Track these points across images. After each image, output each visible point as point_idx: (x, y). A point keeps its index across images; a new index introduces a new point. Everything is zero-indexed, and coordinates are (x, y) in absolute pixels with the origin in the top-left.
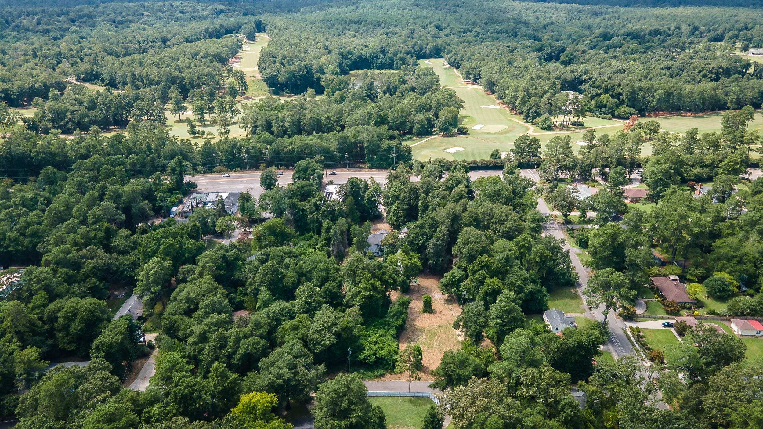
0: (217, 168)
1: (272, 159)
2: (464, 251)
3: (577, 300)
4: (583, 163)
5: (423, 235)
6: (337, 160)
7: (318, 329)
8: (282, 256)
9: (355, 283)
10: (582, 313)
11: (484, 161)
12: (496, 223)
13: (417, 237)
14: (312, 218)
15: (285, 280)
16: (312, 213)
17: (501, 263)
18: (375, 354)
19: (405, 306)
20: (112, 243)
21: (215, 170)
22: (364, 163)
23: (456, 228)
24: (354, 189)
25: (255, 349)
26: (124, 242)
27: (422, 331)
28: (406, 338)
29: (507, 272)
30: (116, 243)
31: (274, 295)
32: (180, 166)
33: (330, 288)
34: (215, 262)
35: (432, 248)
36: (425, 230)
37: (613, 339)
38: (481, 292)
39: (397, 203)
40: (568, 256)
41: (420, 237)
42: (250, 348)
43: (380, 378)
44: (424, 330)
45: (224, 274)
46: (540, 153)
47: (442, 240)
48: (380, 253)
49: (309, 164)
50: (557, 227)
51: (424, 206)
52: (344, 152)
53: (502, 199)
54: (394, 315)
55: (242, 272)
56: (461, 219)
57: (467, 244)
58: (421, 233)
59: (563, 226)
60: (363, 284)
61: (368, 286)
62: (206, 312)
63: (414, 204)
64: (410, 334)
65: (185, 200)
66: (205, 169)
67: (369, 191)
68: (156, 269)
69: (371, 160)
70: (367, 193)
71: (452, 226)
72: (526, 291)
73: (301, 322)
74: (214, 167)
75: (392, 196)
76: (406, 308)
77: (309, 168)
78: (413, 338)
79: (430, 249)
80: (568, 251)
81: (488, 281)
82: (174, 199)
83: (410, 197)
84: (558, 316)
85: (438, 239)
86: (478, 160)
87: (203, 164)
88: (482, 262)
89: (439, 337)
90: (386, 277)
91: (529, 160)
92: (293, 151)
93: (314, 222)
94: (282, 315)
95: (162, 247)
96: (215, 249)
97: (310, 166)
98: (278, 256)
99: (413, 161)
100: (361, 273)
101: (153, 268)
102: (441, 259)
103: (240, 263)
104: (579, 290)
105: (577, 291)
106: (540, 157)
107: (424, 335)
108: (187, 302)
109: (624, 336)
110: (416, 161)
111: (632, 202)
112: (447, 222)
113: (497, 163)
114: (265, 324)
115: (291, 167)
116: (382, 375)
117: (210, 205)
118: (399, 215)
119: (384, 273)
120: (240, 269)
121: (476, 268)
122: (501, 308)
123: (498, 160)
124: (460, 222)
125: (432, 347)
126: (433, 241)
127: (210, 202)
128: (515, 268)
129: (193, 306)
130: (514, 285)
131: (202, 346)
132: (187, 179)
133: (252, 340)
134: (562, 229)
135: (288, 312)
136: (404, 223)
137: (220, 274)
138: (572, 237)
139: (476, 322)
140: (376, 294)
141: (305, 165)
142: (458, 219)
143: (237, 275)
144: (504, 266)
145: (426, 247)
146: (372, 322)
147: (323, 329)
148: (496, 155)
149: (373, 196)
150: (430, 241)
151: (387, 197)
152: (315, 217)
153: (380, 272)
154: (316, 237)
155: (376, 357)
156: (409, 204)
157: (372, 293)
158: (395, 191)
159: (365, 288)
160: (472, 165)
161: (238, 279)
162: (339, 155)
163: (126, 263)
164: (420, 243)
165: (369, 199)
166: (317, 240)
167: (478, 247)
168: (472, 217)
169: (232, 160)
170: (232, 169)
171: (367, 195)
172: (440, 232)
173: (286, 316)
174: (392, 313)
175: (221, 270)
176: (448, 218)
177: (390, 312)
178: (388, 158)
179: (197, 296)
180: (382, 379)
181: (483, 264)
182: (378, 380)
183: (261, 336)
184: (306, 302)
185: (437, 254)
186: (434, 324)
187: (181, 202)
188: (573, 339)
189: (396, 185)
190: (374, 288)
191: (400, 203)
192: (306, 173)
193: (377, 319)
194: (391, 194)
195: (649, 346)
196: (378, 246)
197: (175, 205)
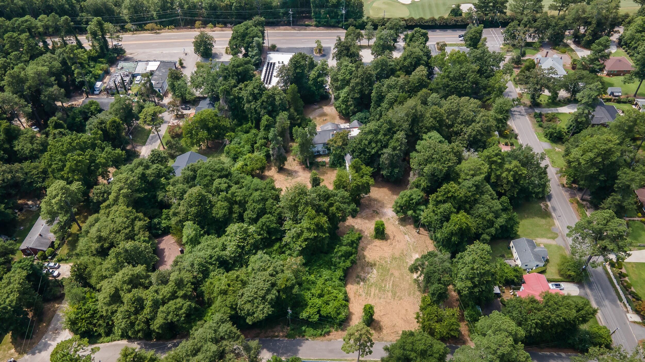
0: (149, 26)
1: (209, 16)
2: (426, 169)
3: (548, 219)
4: (557, 24)
5: (376, 142)
6: (279, 17)
7: (250, 299)
8: (211, 176)
9: (296, 221)
10: (554, 238)
11: (443, 18)
12: (462, 123)
13: (370, 143)
14: (250, 109)
15: (214, 211)
16: (249, 102)
17: (470, 192)
18: (319, 312)
19: (355, 245)
20: (15, 146)
21: (145, 28)
22: (310, 18)
23: (416, 131)
24: (298, 71)
25: (177, 315)
26: (29, 145)
27: (372, 265)
28: (354, 276)
29: (476, 201)
30: (20, 147)
31: (202, 228)
32: (102, 29)
33: (268, 224)
34: (132, 184)
35: (387, 159)
36: (379, 137)
37: (591, 279)
38: (444, 230)
39: (346, 89)
40: (545, 173)
41: (374, 145)
42: (170, 317)
43: (324, 336)
44: (375, 265)
45: (145, 196)
46: (506, 8)
47: (400, 149)
48: (327, 152)
49: (247, 29)
50: (523, 112)
51: (378, 97)
52: (288, 7)
53: (467, 83)
54: (342, 256)
55: (166, 191)
56: (422, 121)
57: (430, 162)
58: (375, 140)
59: (530, 110)
60: (305, 224)
61: (313, 227)
62: (118, 262)
63: (367, 92)
64: (359, 269)
65: (112, 70)
66: (134, 27)
67: (315, 69)
68: (59, 198)
69: (318, 16)
70: (313, 72)
71: (411, 130)
72: (497, 225)
73: (229, 285)
74: (145, 24)
75: (342, 80)
76: (356, 248)
77: (247, 34)
78: (363, 275)
79: (384, 159)
80: (546, 167)
81: (454, 218)
82: (98, 70)
83: (362, 84)
84: (528, 248)
85: (394, 149)
86: (437, 17)
87: (132, 20)
88: (449, 192)
89: (392, 274)
90: (333, 209)
91: (493, 18)
92: (231, 6)
93: (252, 113)
94: (211, 264)
95: (68, 164)
96: (133, 165)
97: (248, 31)
98: (206, 176)
99: (364, 19)
100: (304, 209)
101: (57, 195)
102: (396, 171)
103: (163, 180)
104: (549, 203)
105: (547, 206)
106: (505, 13)
107: (375, 271)
108: (98, 242)
109: (604, 274)
110: (368, 18)
111: (608, 75)
112: (406, 125)
113: (457, 21)
114: (188, 282)
115: (229, 25)
116: (328, 333)
117: (139, 78)
118: (349, 103)
119: (331, 205)
120: (163, 188)
121: (440, 198)
122: (473, 269)
123: (459, 18)
124: (420, 124)
125: (384, 291)
126: (387, 151)
127: (138, 74)
128: (486, 197)
129: (106, 245)
130: (484, 218)
131: (114, 307)
132: (112, 43)
133: (172, 305)
134: (529, 114)
135: (216, 260)
136: (354, 113)
137: (139, 197)
138: (540, 126)
139: (439, 280)
140: (321, 234)
141: (242, 31)
142: (418, 122)
143: (160, 196)
144: (473, 195)
145: (379, 156)
146: (315, 261)
147: (256, 298)
148: (456, 12)
149: (319, 75)
150: (385, 150)
151: (335, 80)
152: (252, 107)
153: (326, 204)
154: (254, 131)
155: (320, 316)
156: (361, 92)
157: (316, 235)
158: (344, 73)
159: (309, 229)
160: (430, 24)
161: (161, 201)
162: (282, 11)
163: (35, 172)
164: (373, 152)
165: (315, 79)
166: (256, 135)
167: (442, 167)
168: (435, 118)
169: (164, 16)
170: (165, 26)
171: (313, 74)
172: (397, 140)
173: (215, 264)
174: (340, 254)
175: (140, 192)
176: (407, 120)
177: (336, 252)
178: (337, 15)
179: (110, 233)
180: (327, 337)
181: (449, 195)
182: (322, 338)
183: (185, 297)
184: (239, 246)
185: (392, 165)
186: (386, 255)
187: (107, 72)
188: (558, 312)
189: (347, 66)
190: (319, 227)
191: (351, 91)
192: (243, 40)
193: (323, 255)
194: (340, 77)
195: (633, 289)
196: (324, 144)
197: (100, 78)
